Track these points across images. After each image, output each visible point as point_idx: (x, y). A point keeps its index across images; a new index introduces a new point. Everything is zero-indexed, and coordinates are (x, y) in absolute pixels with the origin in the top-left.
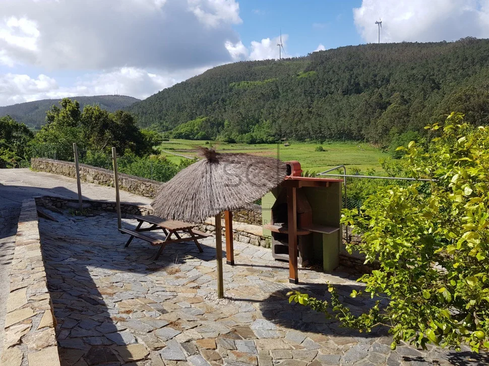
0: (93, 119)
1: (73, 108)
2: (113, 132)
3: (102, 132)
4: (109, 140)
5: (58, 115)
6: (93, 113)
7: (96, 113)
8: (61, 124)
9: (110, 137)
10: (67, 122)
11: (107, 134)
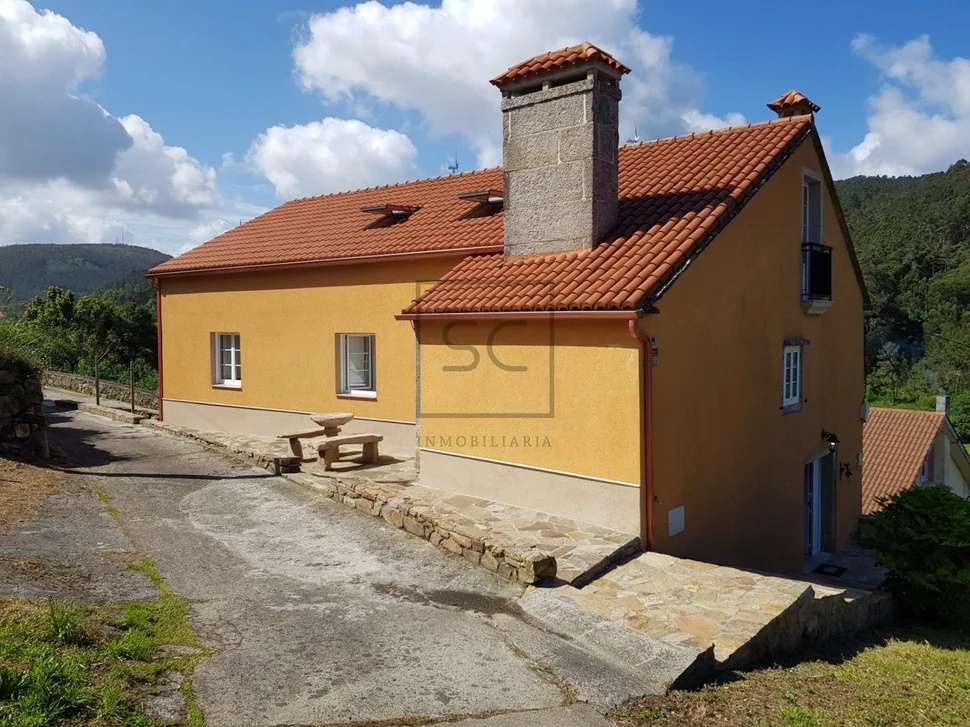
0: (92, 316)
1: (65, 301)
2: (120, 334)
3: (102, 335)
4: (113, 346)
5: (42, 310)
6: (92, 308)
7: (97, 308)
8: (45, 324)
9: (115, 341)
10: (55, 320)
11: (110, 336)
